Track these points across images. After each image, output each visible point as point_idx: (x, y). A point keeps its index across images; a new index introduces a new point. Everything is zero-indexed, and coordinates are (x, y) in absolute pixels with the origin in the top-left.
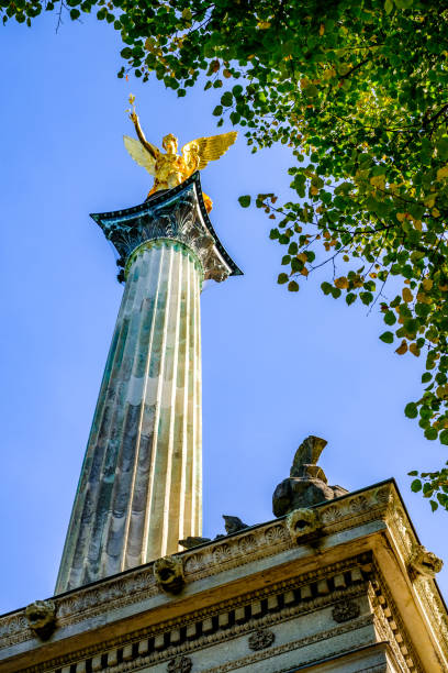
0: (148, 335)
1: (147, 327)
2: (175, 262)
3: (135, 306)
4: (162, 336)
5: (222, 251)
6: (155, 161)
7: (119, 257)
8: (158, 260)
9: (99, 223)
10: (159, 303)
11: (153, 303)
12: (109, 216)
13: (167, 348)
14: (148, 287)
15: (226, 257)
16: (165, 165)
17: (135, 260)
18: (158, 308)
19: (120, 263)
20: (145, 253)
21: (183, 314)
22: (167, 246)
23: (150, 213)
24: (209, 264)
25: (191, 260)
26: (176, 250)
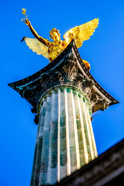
0: (56, 142)
1: (55, 138)
2: (69, 99)
3: (45, 128)
4: (65, 141)
5: (101, 89)
6: (47, 48)
7: (32, 107)
8: (57, 99)
9: (16, 89)
10: (61, 123)
11: (57, 123)
12: (21, 83)
13: (71, 148)
14: (53, 115)
15: (105, 93)
16: (54, 48)
17: (42, 104)
18: (61, 126)
19: (34, 111)
20: (48, 98)
21: (79, 127)
22: (62, 91)
23: (47, 73)
24: (93, 98)
25: (79, 96)
26: (68, 91)
